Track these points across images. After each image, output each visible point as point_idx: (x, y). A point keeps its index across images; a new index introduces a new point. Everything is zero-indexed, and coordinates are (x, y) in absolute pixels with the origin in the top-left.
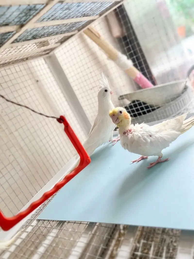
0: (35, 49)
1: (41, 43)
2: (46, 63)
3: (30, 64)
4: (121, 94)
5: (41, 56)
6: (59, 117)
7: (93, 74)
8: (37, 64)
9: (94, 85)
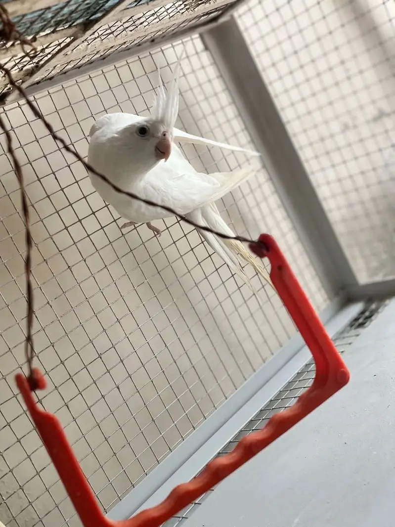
2: (206, 48)
3: (159, 58)
6: (255, 238)
7: (358, 82)
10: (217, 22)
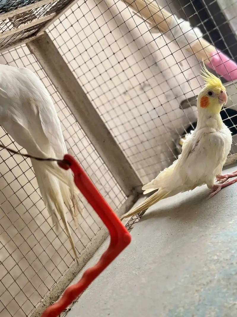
0: (8, 29)
1: (18, 17)
4: (184, 98)
5: (21, 40)
8: (16, 57)
9: (127, 85)
10: (36, 35)
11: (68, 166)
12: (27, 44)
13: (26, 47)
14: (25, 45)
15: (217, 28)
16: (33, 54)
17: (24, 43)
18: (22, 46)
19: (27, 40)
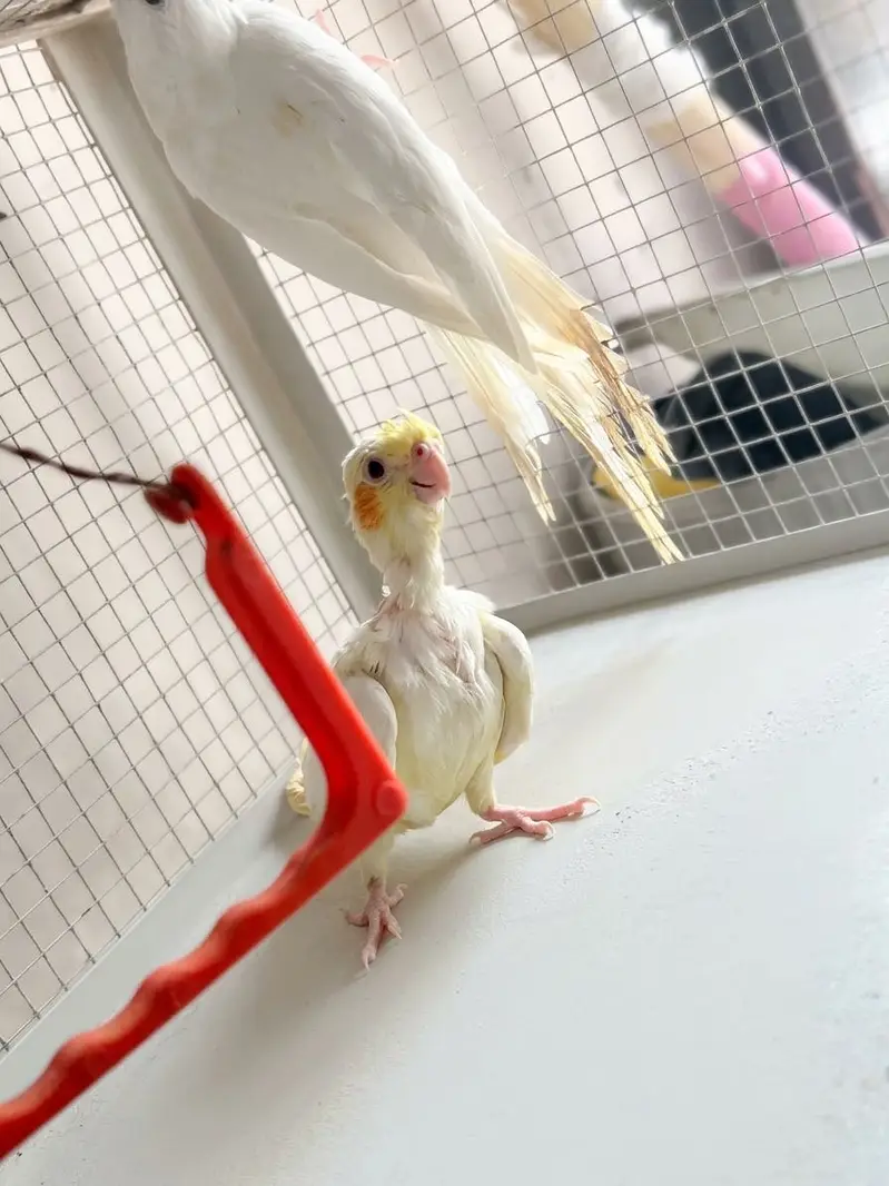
10: (79, 12)
11: (185, 506)
12: (39, 42)
13: (39, 54)
14: (33, 44)
15: (780, 45)
16: (61, 84)
17: (32, 38)
18: (22, 46)
19: (46, 28)
